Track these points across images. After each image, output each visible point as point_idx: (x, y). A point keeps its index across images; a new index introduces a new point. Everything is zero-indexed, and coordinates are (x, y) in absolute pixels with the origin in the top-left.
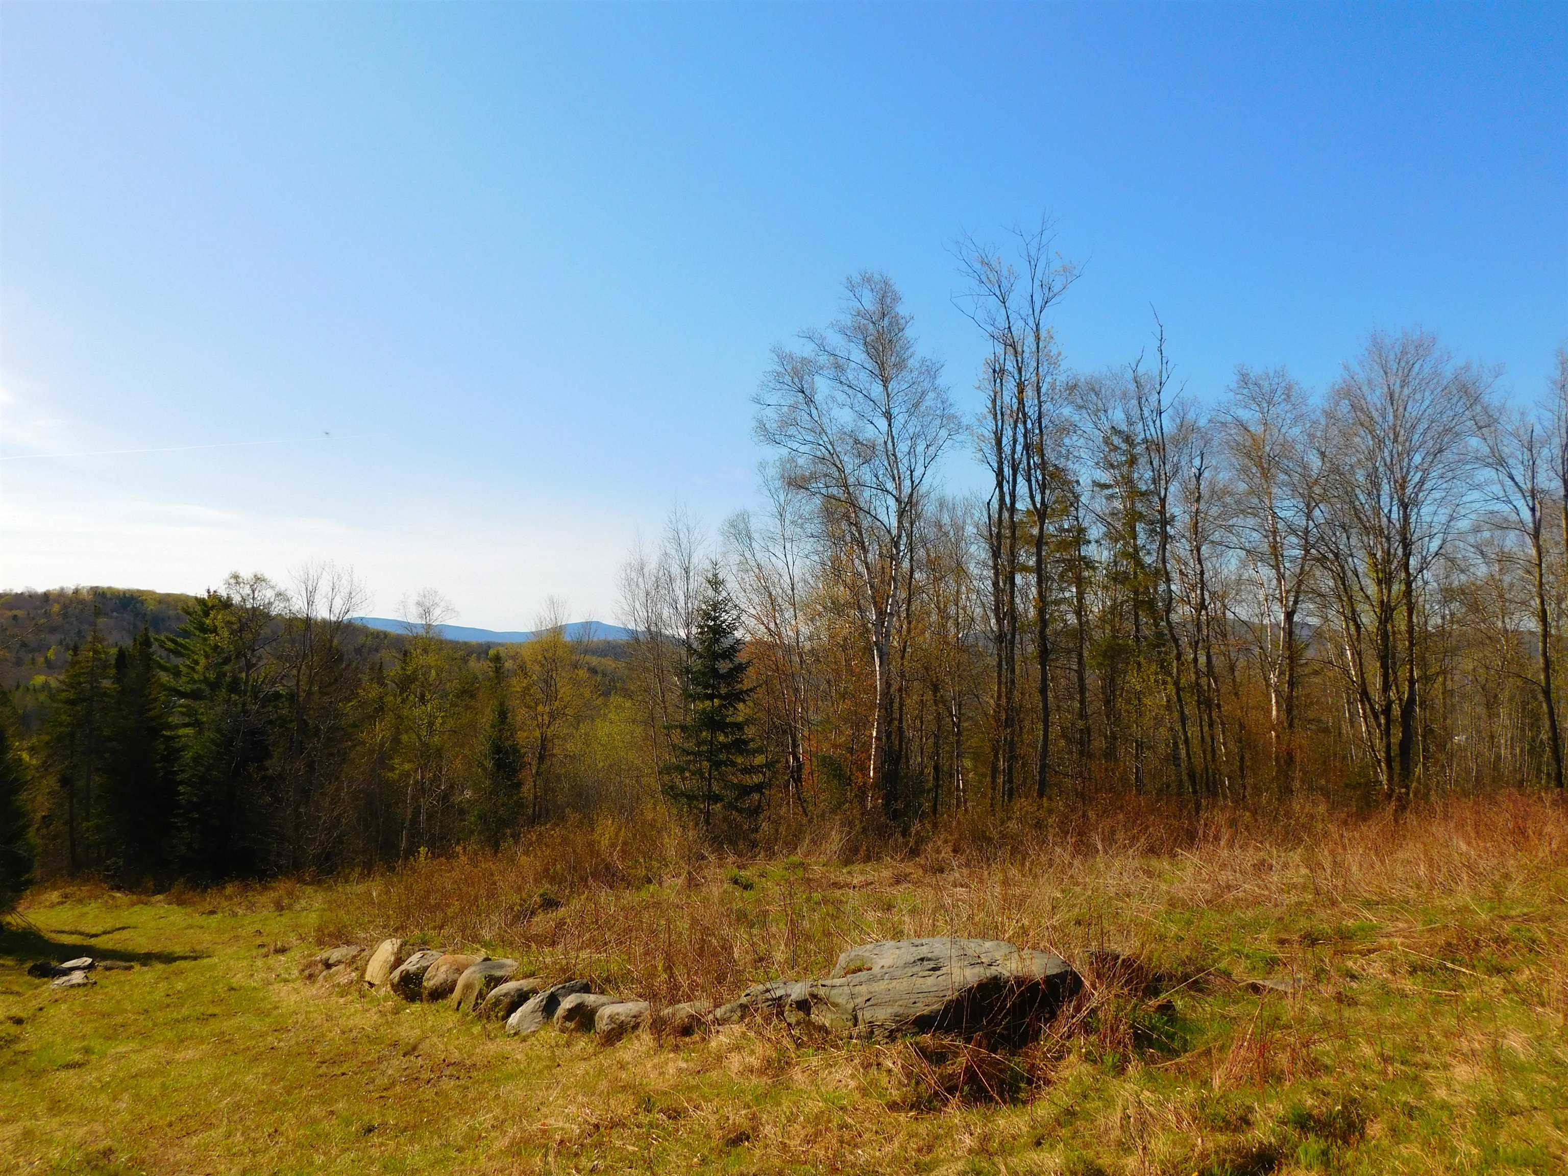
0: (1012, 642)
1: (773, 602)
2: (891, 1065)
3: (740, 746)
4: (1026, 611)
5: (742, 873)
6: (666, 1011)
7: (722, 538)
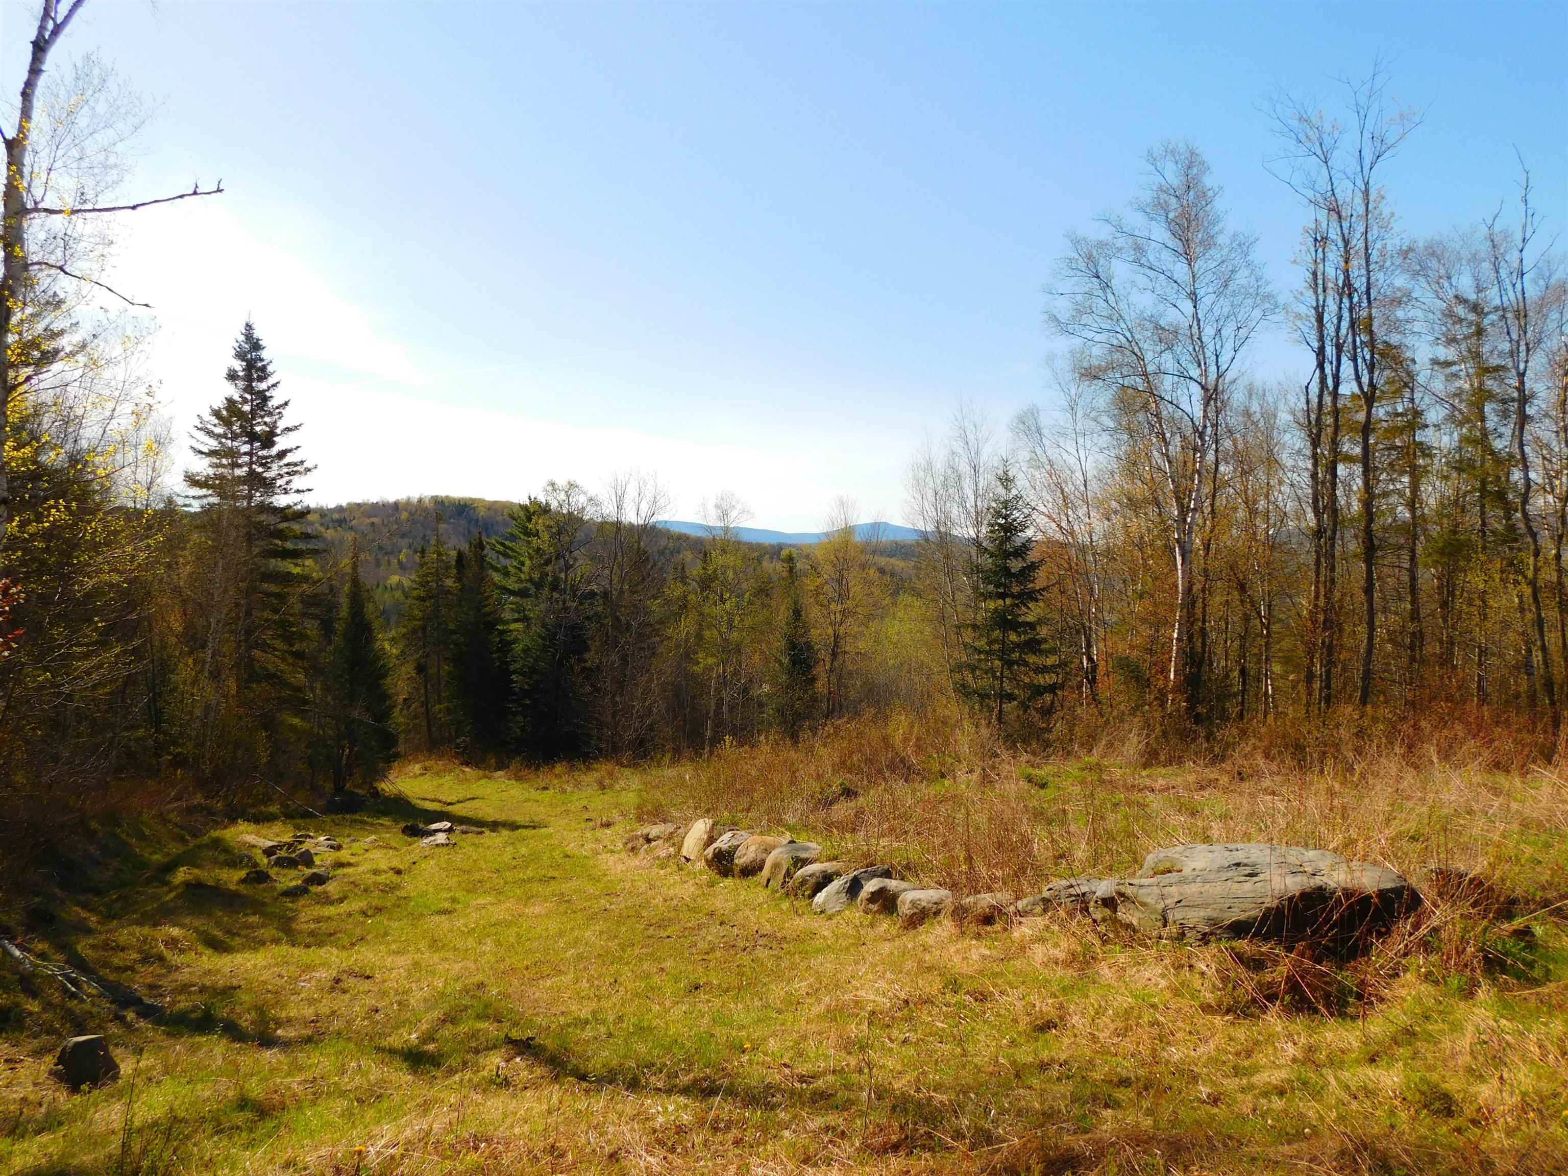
0: (1333, 538)
1: (1065, 499)
2: (1204, 968)
3: (1033, 646)
4: (1349, 505)
5: (1037, 772)
6: (968, 900)
7: (1010, 434)
